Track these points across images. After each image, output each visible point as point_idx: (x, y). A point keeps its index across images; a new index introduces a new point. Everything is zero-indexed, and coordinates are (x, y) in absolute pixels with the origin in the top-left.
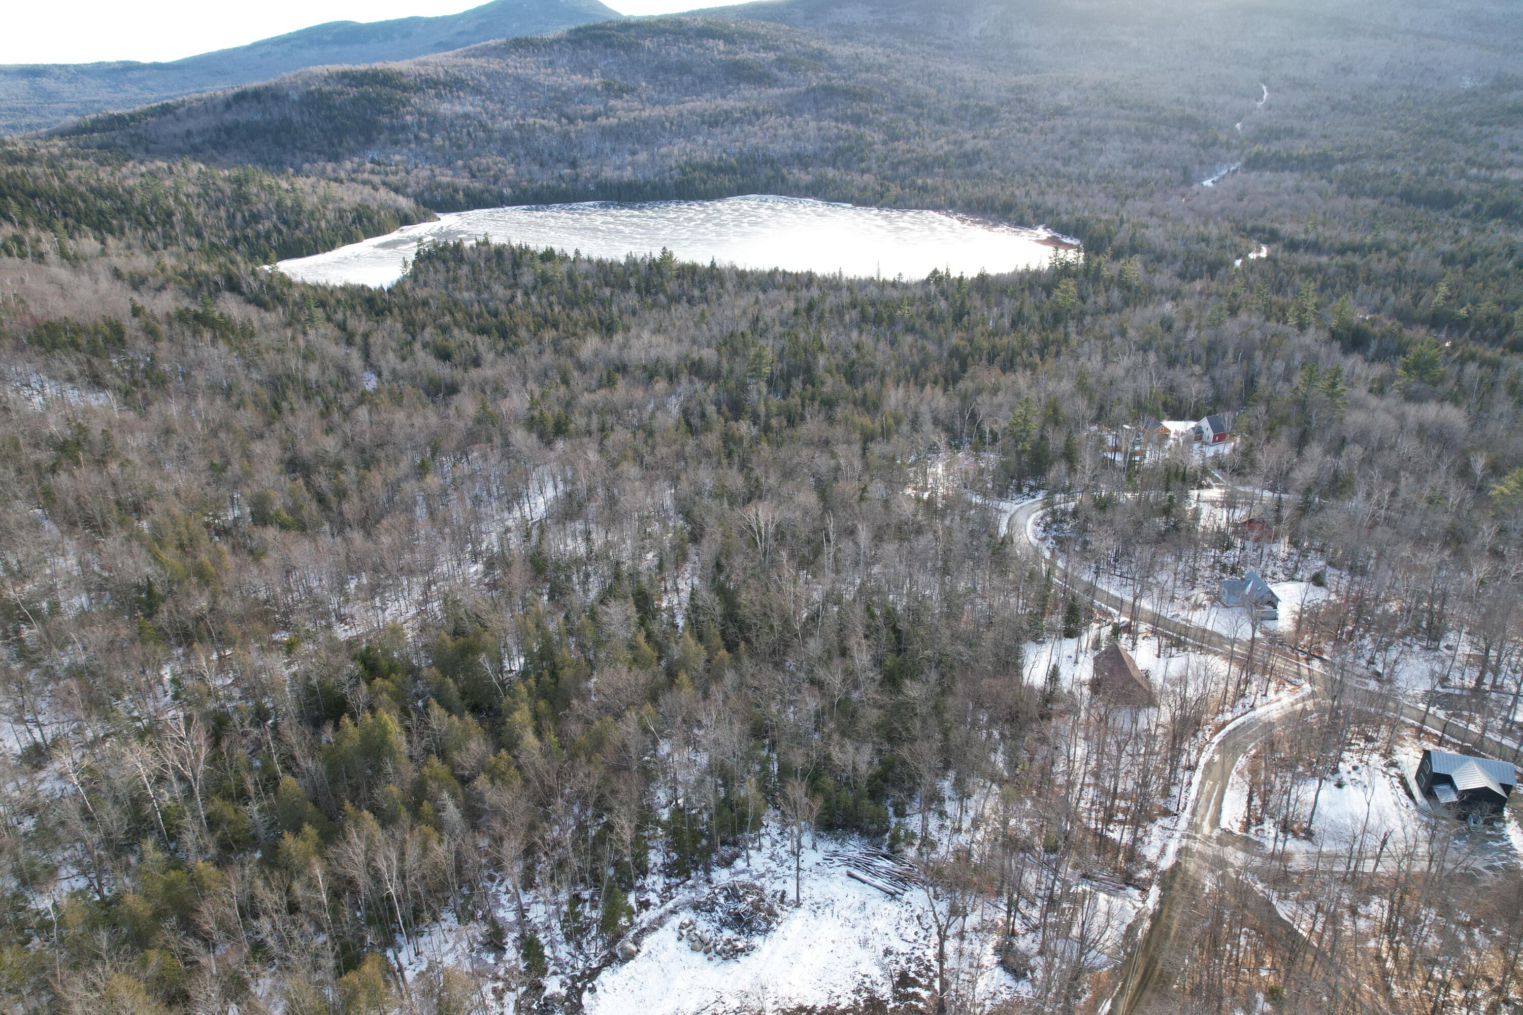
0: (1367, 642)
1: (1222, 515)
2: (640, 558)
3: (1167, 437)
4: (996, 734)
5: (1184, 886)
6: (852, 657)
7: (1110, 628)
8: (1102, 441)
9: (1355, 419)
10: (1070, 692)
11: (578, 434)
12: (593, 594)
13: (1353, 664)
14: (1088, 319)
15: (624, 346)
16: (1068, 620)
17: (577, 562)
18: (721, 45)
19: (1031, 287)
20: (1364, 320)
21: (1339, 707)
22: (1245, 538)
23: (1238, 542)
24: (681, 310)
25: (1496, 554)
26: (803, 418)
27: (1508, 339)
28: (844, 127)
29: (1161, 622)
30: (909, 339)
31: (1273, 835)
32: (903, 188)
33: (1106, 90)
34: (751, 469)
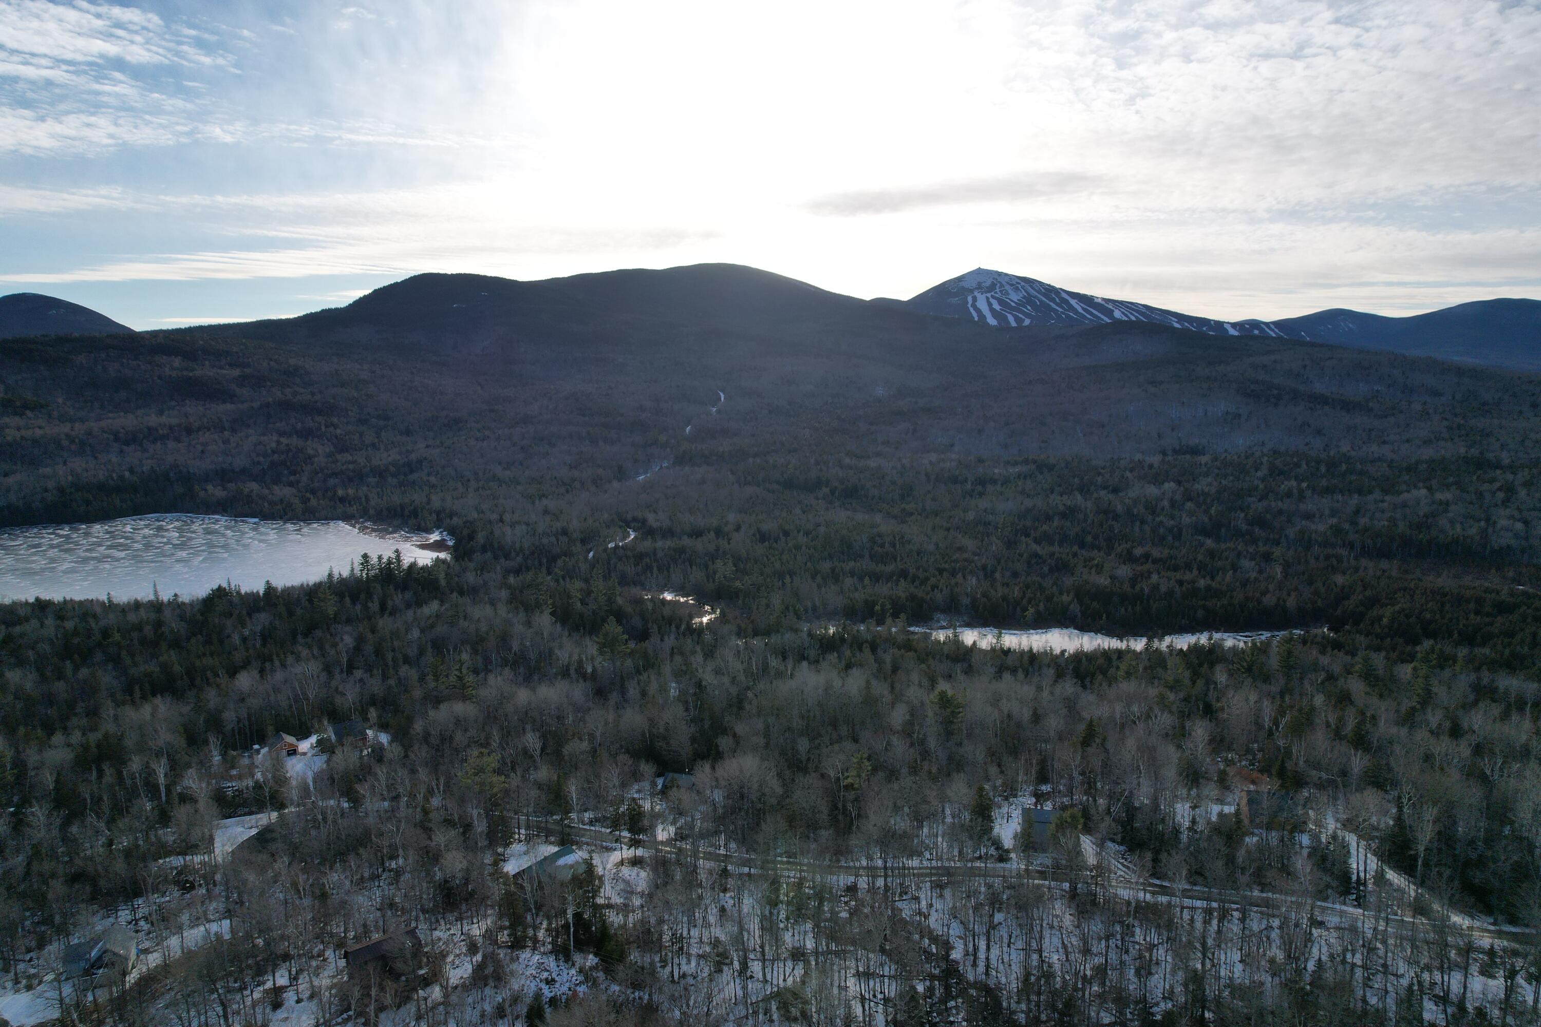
18: (177, 363)
28: (287, 441)
32: (320, 501)
33: (577, 400)
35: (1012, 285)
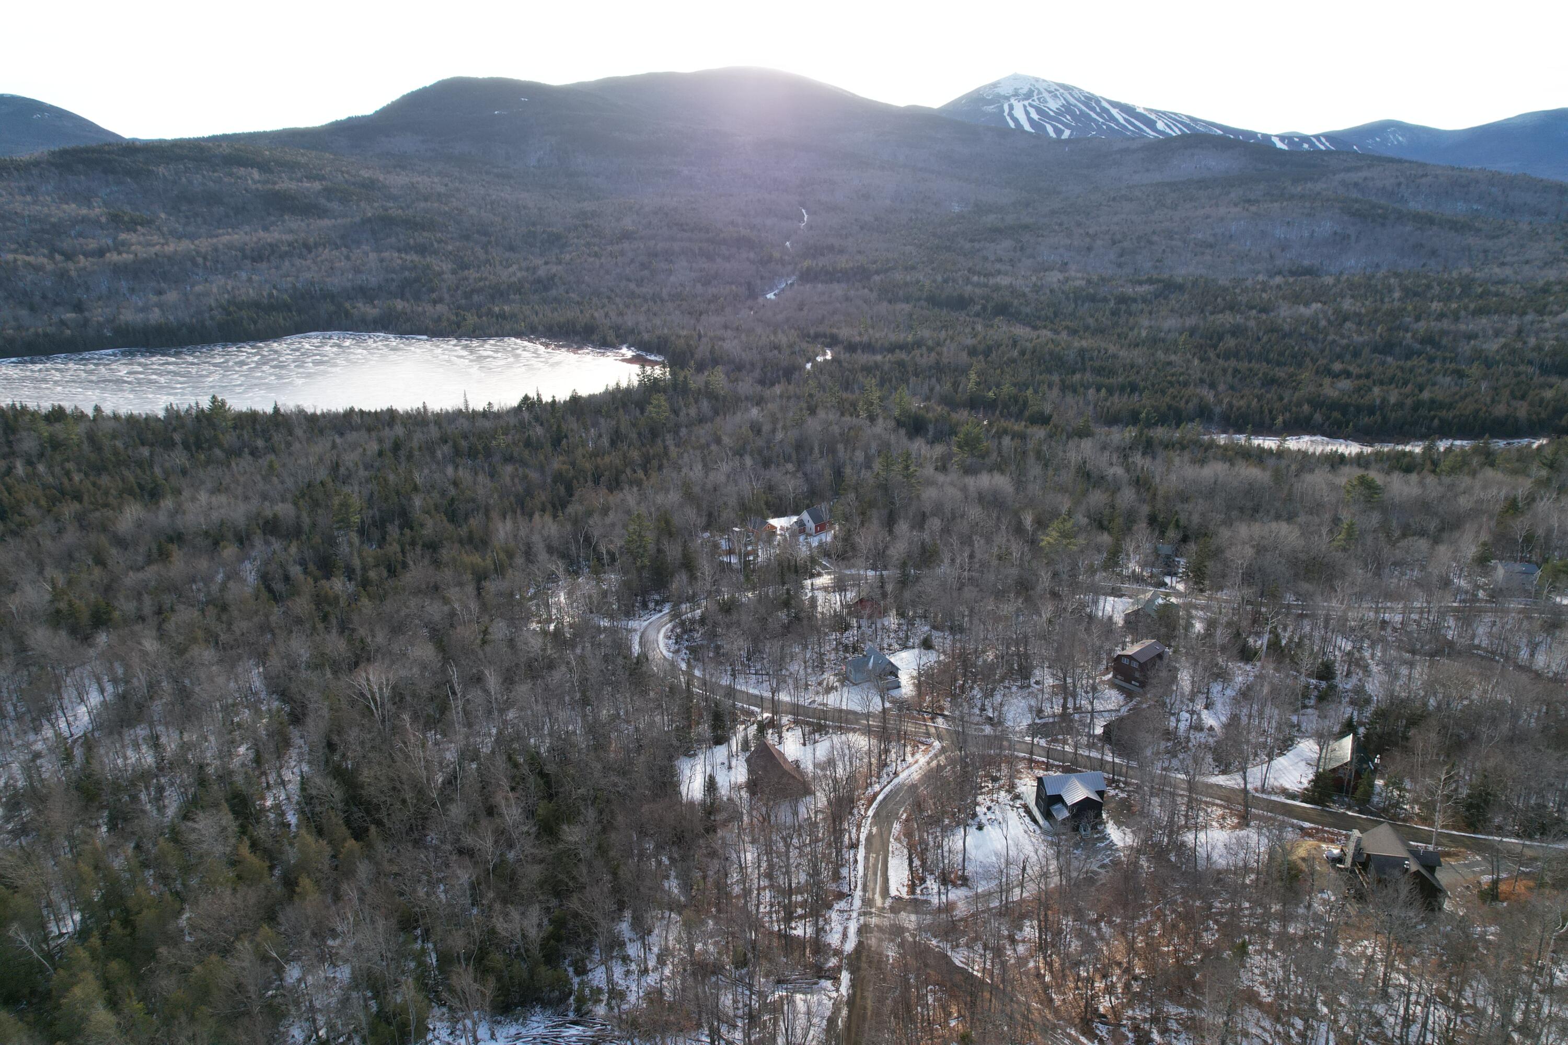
0: (976, 692)
1: (836, 598)
2: (230, 754)
3: (774, 533)
4: (665, 860)
5: (870, 962)
6: (501, 815)
7: (755, 727)
8: (716, 546)
9: (930, 494)
10: (730, 799)
11: (126, 621)
12: (171, 811)
13: (970, 715)
14: (684, 431)
15: (178, 510)
16: (714, 728)
17: (144, 776)
18: (256, 174)
19: (624, 405)
20: (919, 408)
21: (966, 756)
22: (859, 618)
23: (854, 622)
24: (244, 463)
25: (1055, 595)
26: (405, 565)
27: (1027, 414)
28: (408, 257)
29: (801, 711)
30: (509, 469)
31: (936, 890)
32: (480, 317)
33: (667, 214)
34: (353, 630)
35: (1050, 92)
